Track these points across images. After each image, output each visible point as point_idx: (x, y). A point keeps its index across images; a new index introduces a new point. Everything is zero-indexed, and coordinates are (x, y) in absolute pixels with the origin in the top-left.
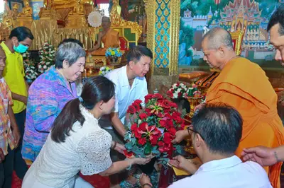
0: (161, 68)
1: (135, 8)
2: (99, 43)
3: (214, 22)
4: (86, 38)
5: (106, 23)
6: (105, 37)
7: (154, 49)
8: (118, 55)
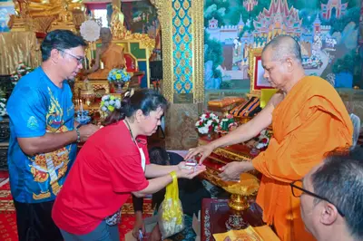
0: (183, 94)
1: (141, 16)
2: (97, 62)
3: (246, 33)
5: (106, 37)
6: (105, 55)
7: (172, 70)
8: (126, 79)
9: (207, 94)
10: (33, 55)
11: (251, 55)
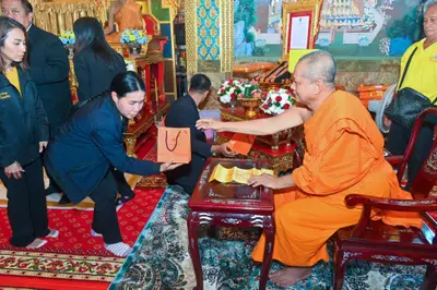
0: (209, 61)
2: (111, 25)
6: (120, 15)
7: (196, 31)
8: (141, 42)
9: (237, 62)
10: (37, 17)
11: (285, 11)
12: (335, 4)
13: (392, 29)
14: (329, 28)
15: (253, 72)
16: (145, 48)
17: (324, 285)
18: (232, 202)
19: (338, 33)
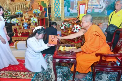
0: (57, 18)
2: (30, 8)
4: (25, 6)
6: (33, 5)
7: (54, 9)
8: (39, 13)
9: (66, 18)
10: (10, 6)
11: (78, 3)
12: (92, 1)
13: (108, 8)
14: (90, 8)
15: (70, 20)
16: (40, 14)
17: (90, 78)
18: (65, 56)
19: (93, 9)
